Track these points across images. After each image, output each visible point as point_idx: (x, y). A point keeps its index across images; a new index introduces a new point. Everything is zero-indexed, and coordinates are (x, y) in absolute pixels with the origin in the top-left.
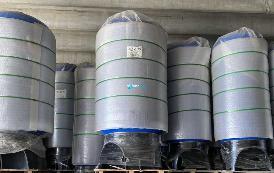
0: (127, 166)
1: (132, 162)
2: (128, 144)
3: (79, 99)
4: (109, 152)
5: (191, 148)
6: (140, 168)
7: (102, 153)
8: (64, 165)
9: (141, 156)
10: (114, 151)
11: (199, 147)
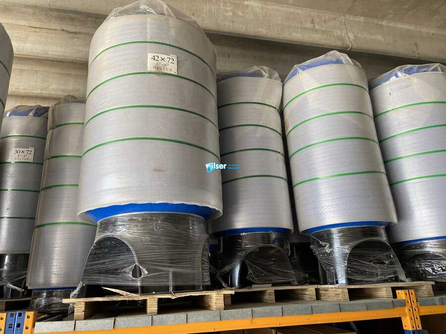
0: (142, 287)
1: (154, 277)
2: (147, 238)
3: (52, 157)
4: (104, 258)
5: (262, 245)
6: (171, 289)
7: (89, 261)
8: (17, 288)
9: (173, 262)
10: (115, 253)
11: (274, 242)
